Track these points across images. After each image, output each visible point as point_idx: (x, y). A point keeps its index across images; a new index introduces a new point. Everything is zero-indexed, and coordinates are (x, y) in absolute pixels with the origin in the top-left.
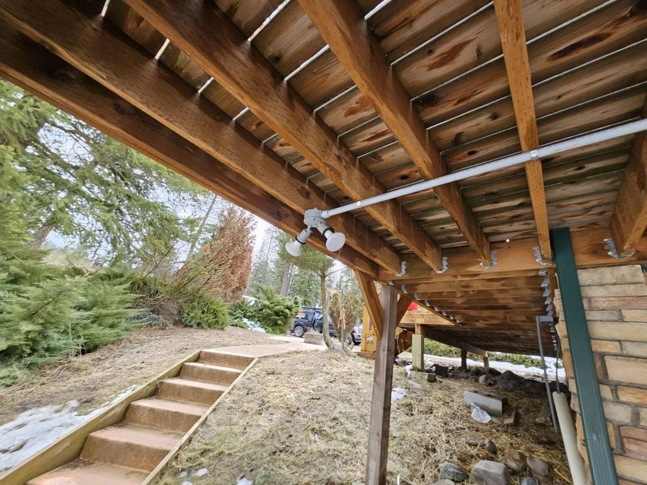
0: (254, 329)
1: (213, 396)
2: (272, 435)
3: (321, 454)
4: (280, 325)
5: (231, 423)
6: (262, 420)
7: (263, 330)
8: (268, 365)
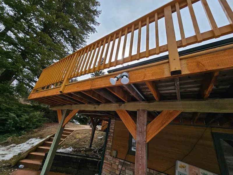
0: (76, 123)
1: (66, 137)
2: (76, 142)
3: (83, 144)
4: (85, 122)
5: (69, 141)
6: (75, 140)
7: (79, 123)
8: (77, 132)
